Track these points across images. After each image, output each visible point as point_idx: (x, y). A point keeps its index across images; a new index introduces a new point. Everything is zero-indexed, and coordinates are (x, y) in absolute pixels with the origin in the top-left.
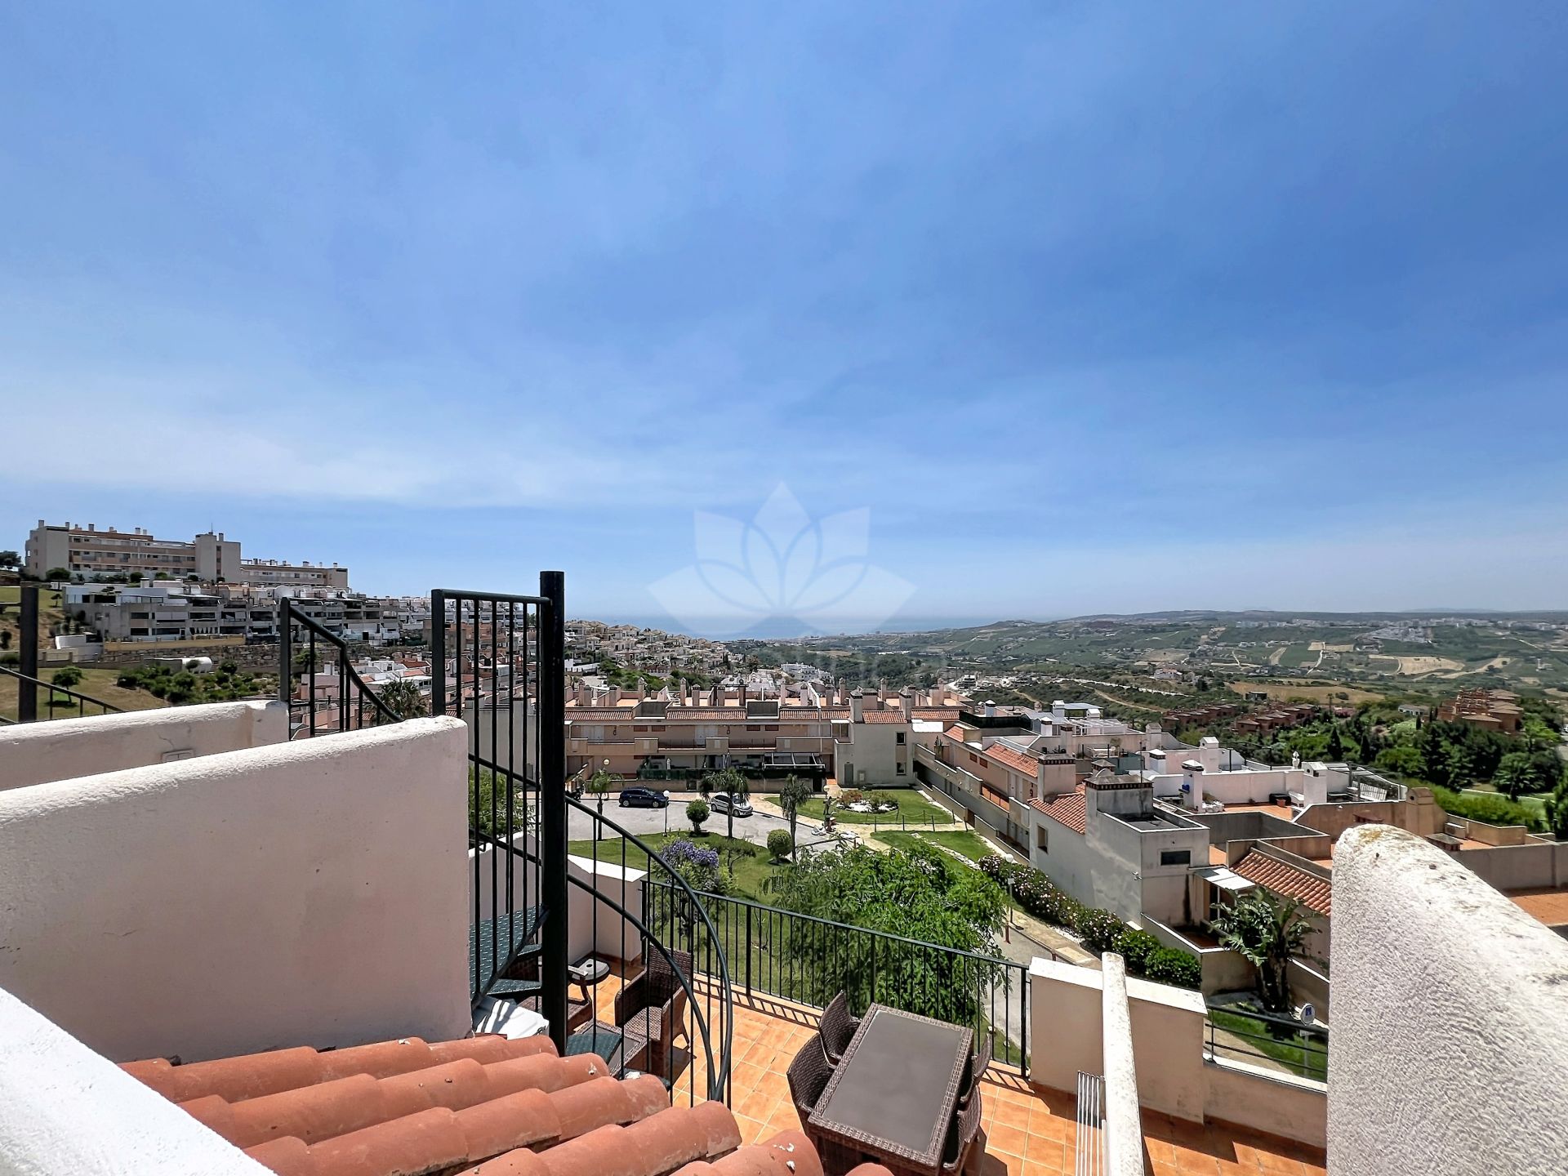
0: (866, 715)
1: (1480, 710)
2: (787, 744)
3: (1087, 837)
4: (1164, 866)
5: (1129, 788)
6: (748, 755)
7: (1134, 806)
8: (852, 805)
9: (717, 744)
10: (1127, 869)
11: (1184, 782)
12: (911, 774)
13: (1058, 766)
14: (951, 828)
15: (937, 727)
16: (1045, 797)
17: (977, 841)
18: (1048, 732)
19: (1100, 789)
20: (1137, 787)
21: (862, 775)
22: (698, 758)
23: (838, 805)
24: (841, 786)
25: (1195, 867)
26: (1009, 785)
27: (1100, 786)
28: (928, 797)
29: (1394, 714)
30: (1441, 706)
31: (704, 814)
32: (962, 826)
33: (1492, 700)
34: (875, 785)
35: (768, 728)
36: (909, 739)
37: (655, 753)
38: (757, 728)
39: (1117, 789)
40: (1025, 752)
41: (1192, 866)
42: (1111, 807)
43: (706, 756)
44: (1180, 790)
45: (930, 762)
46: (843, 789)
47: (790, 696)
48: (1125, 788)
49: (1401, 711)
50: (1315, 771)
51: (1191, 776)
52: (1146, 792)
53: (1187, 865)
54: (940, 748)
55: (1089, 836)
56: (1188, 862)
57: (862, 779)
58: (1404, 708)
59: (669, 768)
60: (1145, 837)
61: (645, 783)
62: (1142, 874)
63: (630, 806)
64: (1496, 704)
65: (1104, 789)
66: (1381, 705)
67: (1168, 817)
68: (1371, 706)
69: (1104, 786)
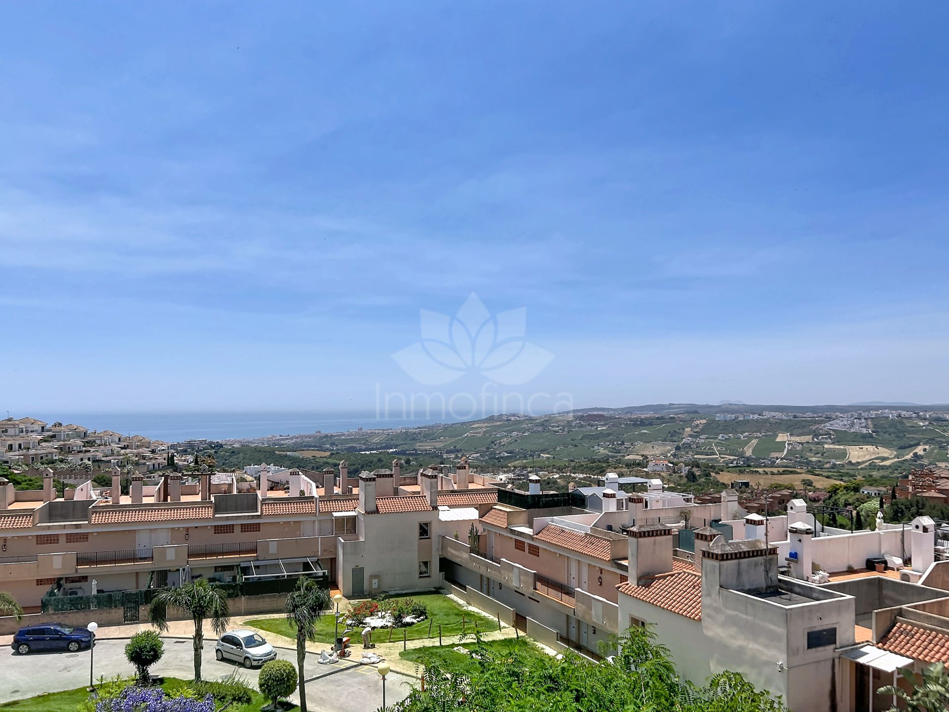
0: (380, 503)
1: (930, 487)
2: (273, 549)
3: (704, 624)
4: (809, 650)
5: (753, 556)
6: (216, 567)
7: (759, 579)
8: (368, 620)
9: (171, 555)
10: (764, 658)
11: (791, 549)
12: (436, 575)
13: (653, 538)
14: (497, 636)
15: (472, 514)
16: (639, 579)
17: (532, 649)
18: (611, 506)
19: (723, 560)
20: (762, 555)
21: (375, 581)
22: (141, 577)
23: (349, 622)
24: (348, 597)
25: (841, 648)
26: (569, 574)
27: (722, 555)
28: (461, 602)
29: (857, 495)
30: (897, 486)
31: (156, 651)
32: (509, 632)
33: (937, 478)
34: (393, 593)
35: (245, 528)
36: (435, 531)
37: (70, 573)
38: (229, 529)
39: (741, 558)
40: (589, 532)
41: (838, 646)
42: (734, 581)
43: (153, 572)
44: (787, 559)
45: (462, 556)
46: (352, 601)
47: (272, 489)
48: (749, 557)
49: (863, 492)
50: (924, 527)
51: (800, 541)
52: (771, 559)
53: (833, 646)
54: (475, 537)
55: (707, 621)
56: (835, 642)
57: (375, 586)
58: (866, 490)
59: (94, 592)
60: (791, 615)
61: (55, 617)
62: (788, 664)
63: (31, 652)
64: (941, 482)
65: (727, 559)
66: (846, 488)
67: (797, 589)
68: (838, 489)
69: (727, 555)
